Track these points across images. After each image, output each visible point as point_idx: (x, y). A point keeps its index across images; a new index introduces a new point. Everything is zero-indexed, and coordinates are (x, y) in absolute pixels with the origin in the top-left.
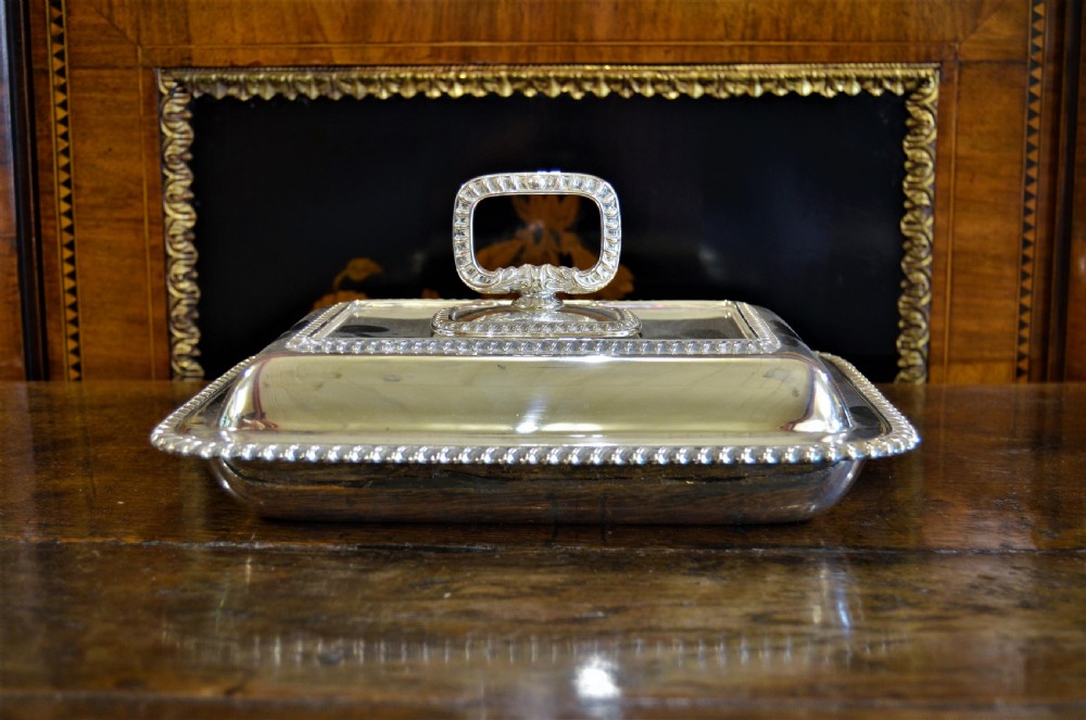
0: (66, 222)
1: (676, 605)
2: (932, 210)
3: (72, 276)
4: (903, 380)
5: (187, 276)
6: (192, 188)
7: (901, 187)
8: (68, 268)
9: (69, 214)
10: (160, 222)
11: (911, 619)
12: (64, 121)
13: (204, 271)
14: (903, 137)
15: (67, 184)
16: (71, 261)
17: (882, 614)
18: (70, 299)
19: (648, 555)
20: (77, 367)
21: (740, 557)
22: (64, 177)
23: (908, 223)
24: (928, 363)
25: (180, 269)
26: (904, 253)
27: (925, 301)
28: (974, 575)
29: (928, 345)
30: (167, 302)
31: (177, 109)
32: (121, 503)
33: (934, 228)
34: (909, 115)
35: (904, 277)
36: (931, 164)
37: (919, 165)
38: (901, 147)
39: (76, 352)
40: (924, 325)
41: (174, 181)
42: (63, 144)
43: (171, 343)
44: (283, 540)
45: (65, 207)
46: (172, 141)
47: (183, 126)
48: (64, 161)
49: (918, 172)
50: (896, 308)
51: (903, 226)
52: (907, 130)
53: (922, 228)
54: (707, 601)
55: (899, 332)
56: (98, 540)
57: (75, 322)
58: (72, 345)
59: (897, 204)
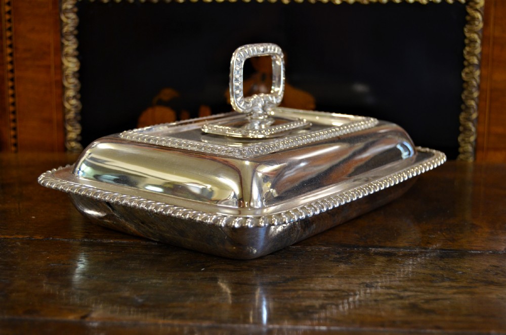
0: (9, 67)
1: (325, 277)
2: (479, 66)
3: (13, 96)
4: (462, 160)
5: (74, 97)
6: (78, 49)
7: (462, 53)
8: (11, 92)
9: (11, 63)
10: (60, 67)
11: (451, 287)
12: (9, 12)
13: (83, 94)
14: (464, 26)
15: (11, 46)
16: (13, 88)
17: (435, 284)
18: (11, 108)
19: (312, 250)
20: (15, 145)
21: (362, 252)
22: (9, 42)
23: (467, 73)
24: (476, 150)
25: (71, 93)
26: (463, 89)
27: (474, 116)
28: (488, 264)
29: (476, 140)
30: (64, 111)
31: (70, 7)
32: (33, 217)
33: (481, 76)
34: (467, 14)
35: (463, 102)
36: (479, 41)
37: (473, 41)
38: (463, 32)
39: (15, 137)
40: (473, 129)
41: (67, 46)
42: (8, 25)
43: (65, 132)
44: (118, 239)
45: (9, 59)
46: (67, 24)
47: (72, 16)
48: (9, 34)
49: (472, 45)
50: (458, 120)
51: (463, 75)
52: (466, 22)
53: (474, 76)
54: (341, 275)
55: (459, 133)
56: (21, 237)
57: (14, 121)
58: (12, 133)
59: (460, 63)
